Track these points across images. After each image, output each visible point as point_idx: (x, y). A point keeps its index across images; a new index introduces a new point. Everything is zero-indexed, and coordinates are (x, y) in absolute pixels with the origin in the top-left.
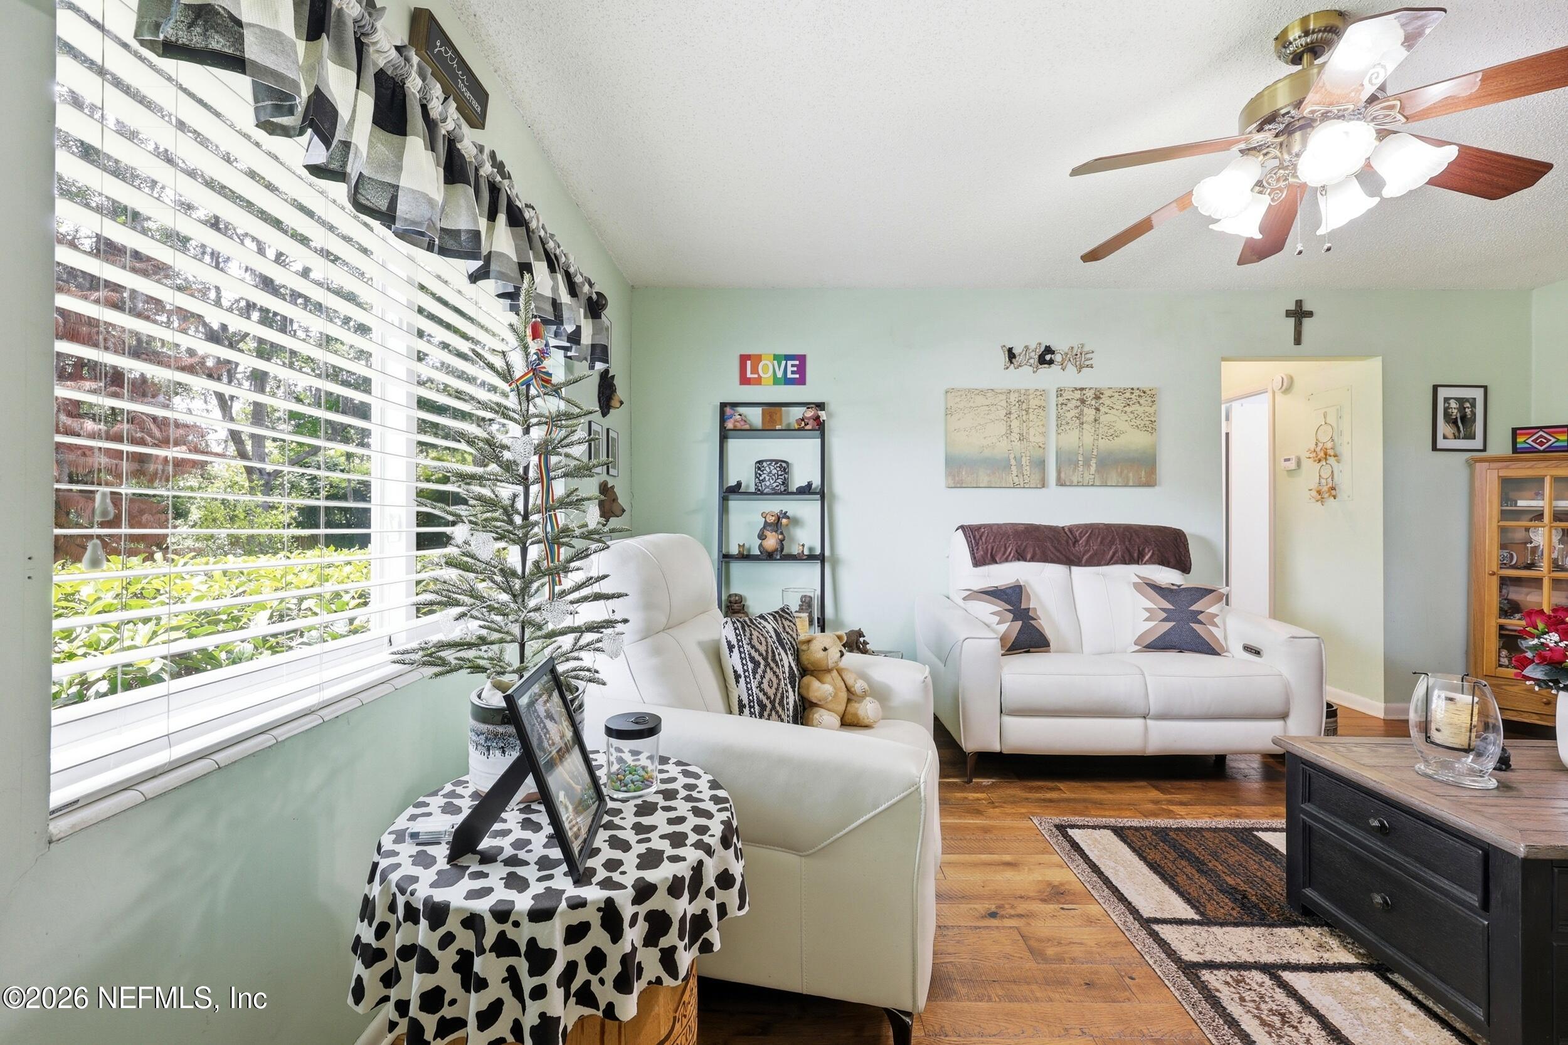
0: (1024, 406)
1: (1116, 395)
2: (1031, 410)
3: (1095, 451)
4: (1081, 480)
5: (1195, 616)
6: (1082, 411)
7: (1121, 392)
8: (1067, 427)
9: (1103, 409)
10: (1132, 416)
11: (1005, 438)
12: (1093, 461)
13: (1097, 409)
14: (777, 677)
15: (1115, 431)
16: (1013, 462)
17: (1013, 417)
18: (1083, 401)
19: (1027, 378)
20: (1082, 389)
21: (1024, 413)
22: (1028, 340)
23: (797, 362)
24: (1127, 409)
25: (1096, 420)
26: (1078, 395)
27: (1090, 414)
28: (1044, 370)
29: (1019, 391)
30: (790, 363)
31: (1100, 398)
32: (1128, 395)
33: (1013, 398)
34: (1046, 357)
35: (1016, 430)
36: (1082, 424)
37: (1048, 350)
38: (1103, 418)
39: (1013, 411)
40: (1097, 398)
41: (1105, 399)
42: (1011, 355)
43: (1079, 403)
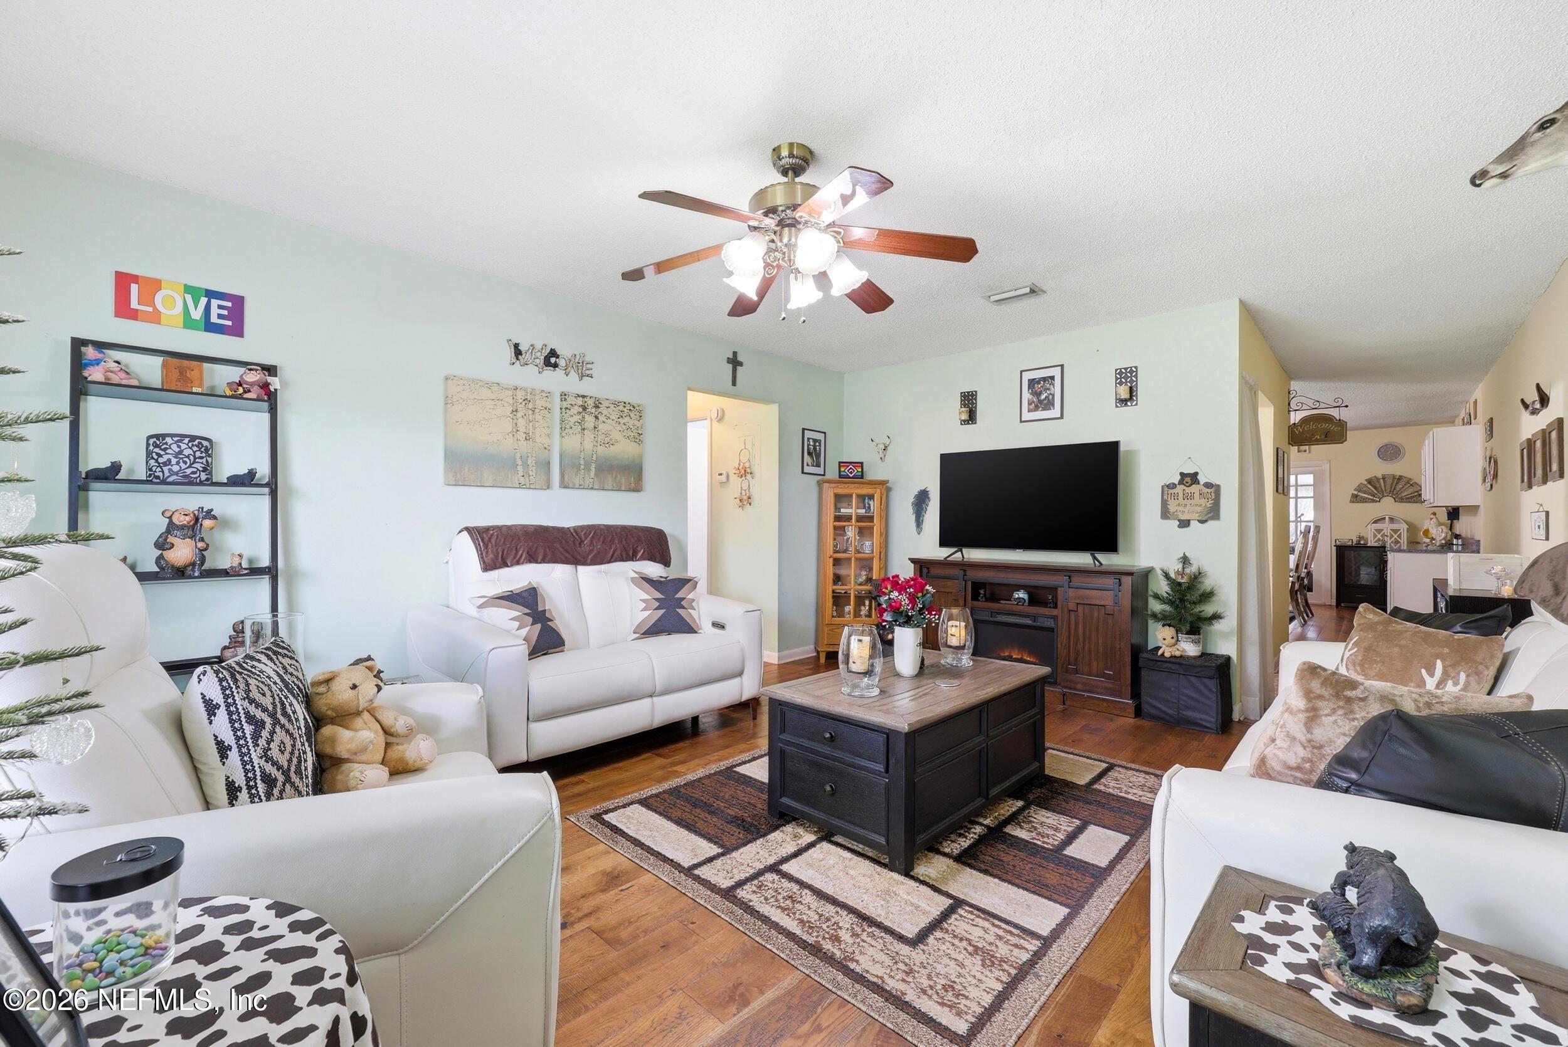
0: (531, 406)
1: (612, 406)
2: (537, 411)
3: (595, 456)
4: (582, 483)
5: (679, 603)
6: (584, 417)
7: (616, 404)
8: (571, 431)
9: (602, 418)
10: (624, 427)
11: (511, 435)
12: (593, 465)
13: (596, 417)
14: (291, 735)
15: (611, 440)
16: (519, 462)
17: (519, 415)
18: (585, 408)
19: (531, 376)
20: (583, 397)
21: (530, 412)
22: (534, 338)
23: (229, 304)
24: (620, 420)
25: (595, 428)
26: (580, 401)
27: (590, 420)
28: (549, 372)
29: (525, 390)
30: (215, 303)
31: (598, 407)
32: (621, 408)
33: (520, 395)
34: (551, 359)
35: (522, 429)
36: (584, 429)
37: (553, 353)
38: (601, 426)
39: (519, 409)
40: (597, 407)
41: (602, 409)
42: (518, 352)
43: (581, 410)
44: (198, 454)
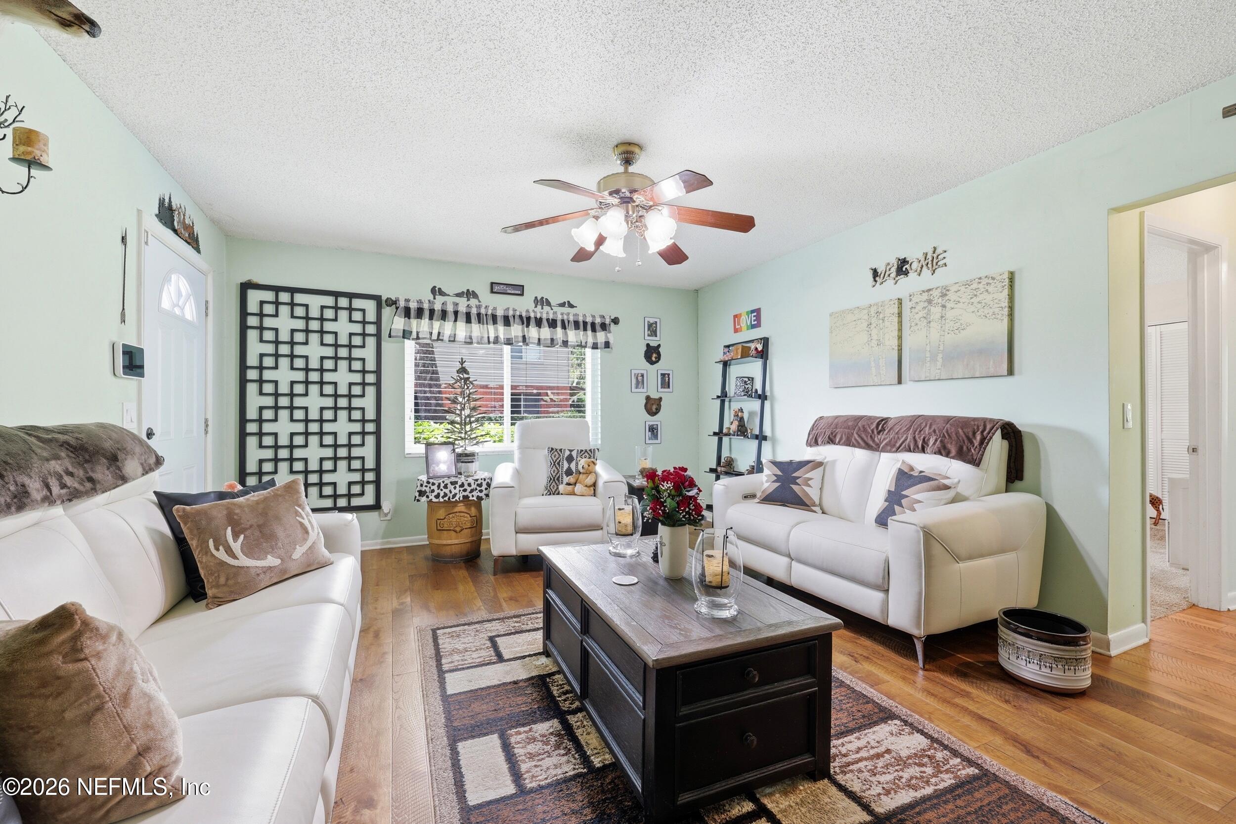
0: (881, 316)
1: (963, 288)
2: (886, 318)
4: (928, 375)
6: (929, 310)
7: (967, 284)
8: (916, 328)
9: (949, 305)
10: (979, 306)
11: (867, 344)
12: (940, 356)
13: (944, 306)
15: (961, 324)
16: (873, 364)
17: (872, 326)
18: (930, 302)
20: (929, 290)
21: (881, 321)
22: (886, 259)
23: (755, 314)
24: (975, 300)
25: (942, 317)
26: (925, 296)
27: (936, 311)
28: (902, 279)
29: (877, 304)
30: (753, 315)
31: (946, 295)
32: (975, 286)
33: (873, 311)
34: (902, 268)
35: (875, 337)
36: (930, 322)
37: (904, 262)
38: (950, 314)
39: (873, 322)
40: (943, 295)
41: (951, 296)
42: (875, 273)
43: (926, 304)
44: (741, 384)
